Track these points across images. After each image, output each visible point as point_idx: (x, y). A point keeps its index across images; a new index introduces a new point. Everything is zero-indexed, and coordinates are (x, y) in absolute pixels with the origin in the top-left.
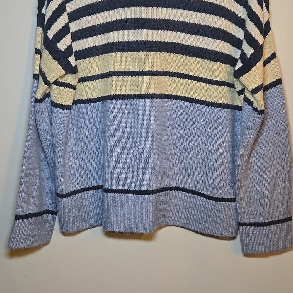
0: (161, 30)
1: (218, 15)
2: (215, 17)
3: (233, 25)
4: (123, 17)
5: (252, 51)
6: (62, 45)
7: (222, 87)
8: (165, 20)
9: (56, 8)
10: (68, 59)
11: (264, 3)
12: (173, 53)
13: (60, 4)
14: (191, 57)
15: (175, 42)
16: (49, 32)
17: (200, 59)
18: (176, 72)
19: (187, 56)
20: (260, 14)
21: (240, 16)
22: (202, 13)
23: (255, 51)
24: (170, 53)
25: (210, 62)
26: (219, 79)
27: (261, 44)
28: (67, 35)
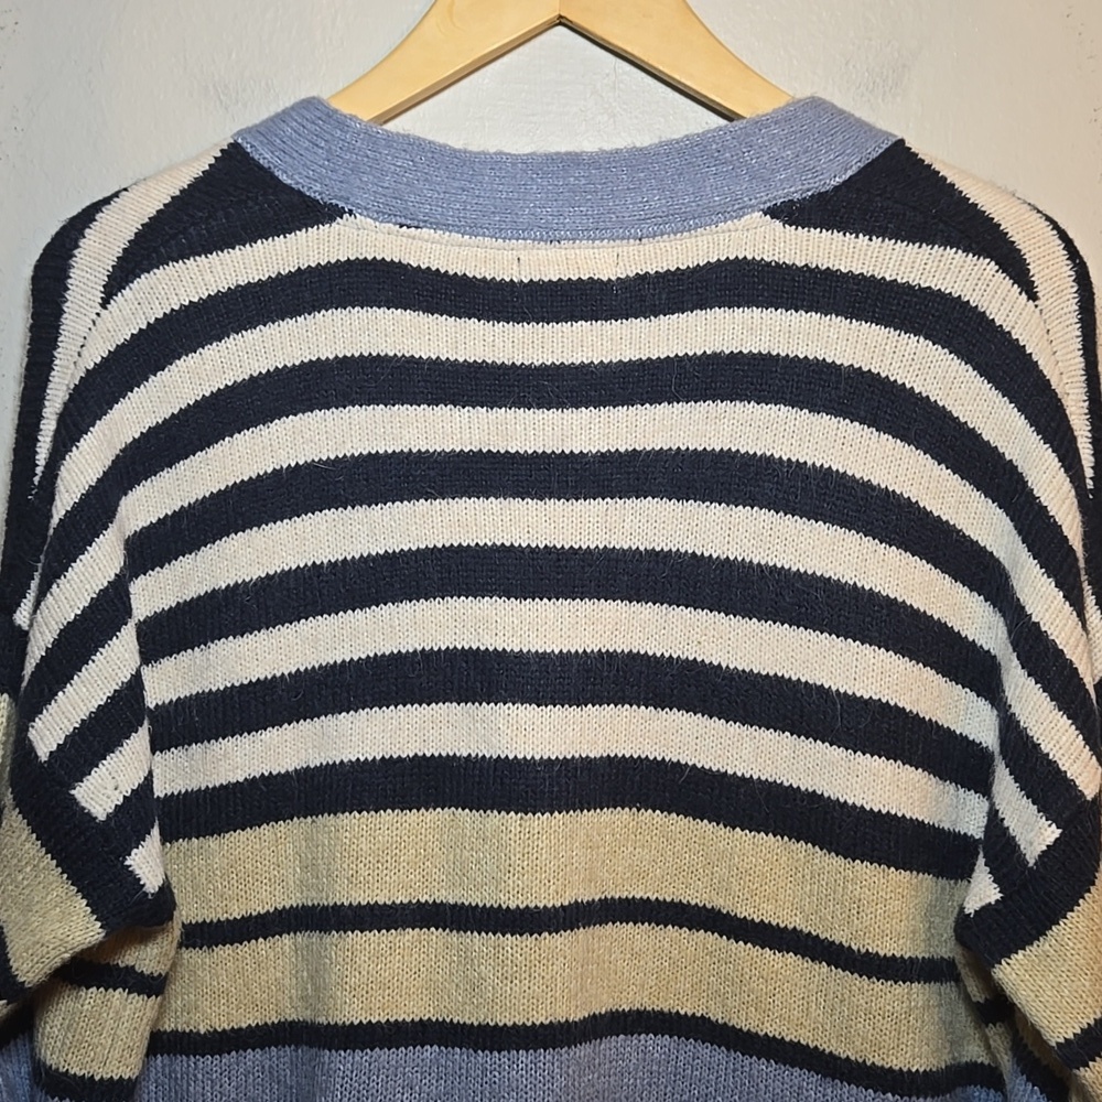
0: (590, 706)
1: (864, 637)
2: (855, 645)
3: (939, 680)
4: (410, 643)
5: (1051, 833)
6: (101, 791)
7: (901, 989)
8: (611, 656)
9: (79, 612)
10: (127, 863)
11: (1087, 588)
12: (650, 811)
13: (103, 593)
14: (738, 829)
15: (659, 759)
16: (38, 723)
17: (786, 838)
18: (668, 900)
19: (721, 826)
20: (1077, 646)
21: (971, 639)
22: (786, 625)
23: (1061, 834)
24: (634, 810)
25: (836, 862)
26: (887, 948)
27: (1089, 798)
28: (128, 738)
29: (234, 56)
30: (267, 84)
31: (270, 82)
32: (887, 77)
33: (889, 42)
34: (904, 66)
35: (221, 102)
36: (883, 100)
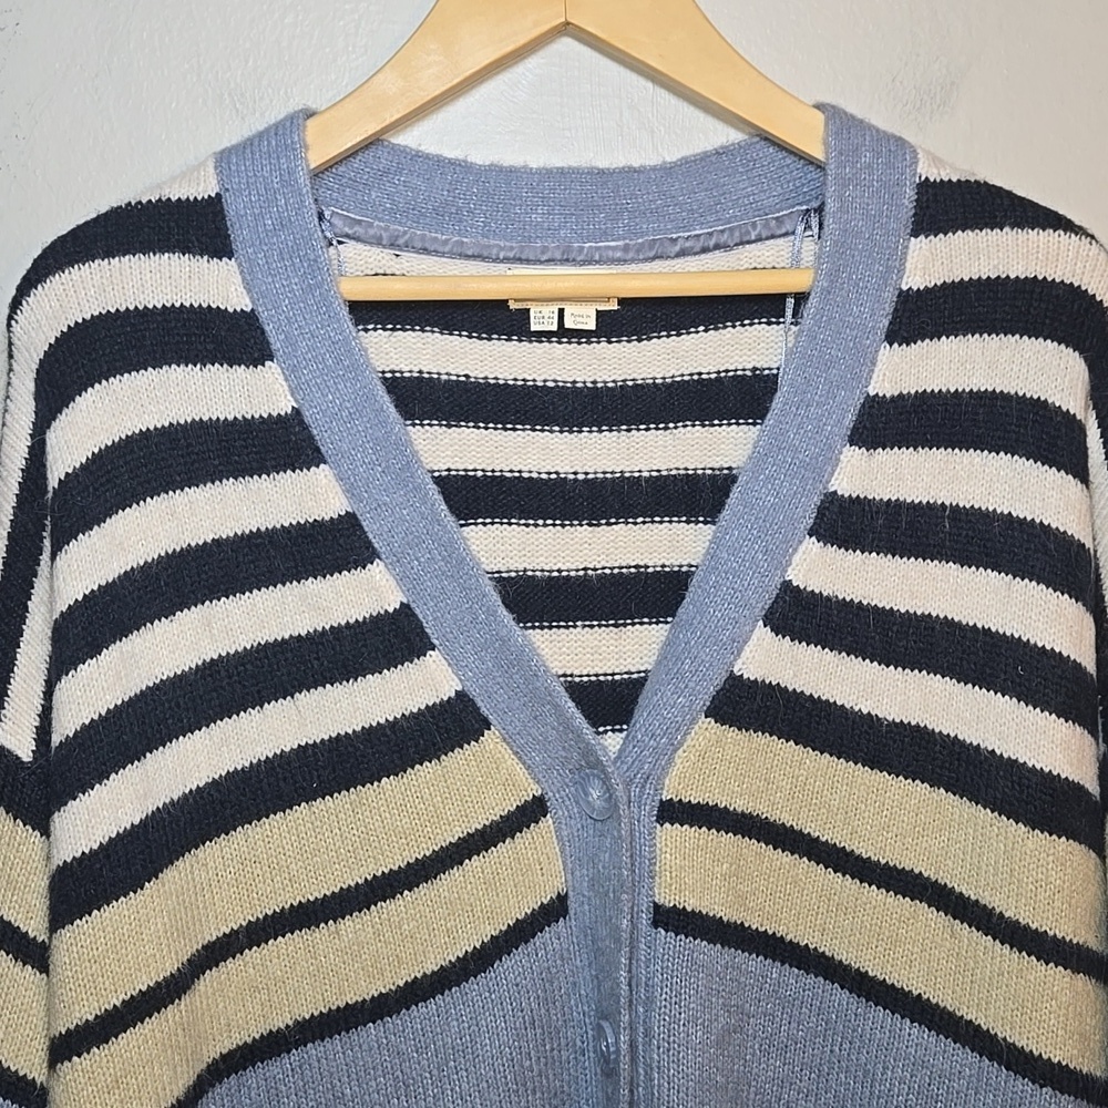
29: (250, 63)
30: (286, 92)
31: (289, 90)
32: (935, 94)
33: (937, 58)
34: (953, 83)
35: (237, 111)
36: (931, 118)
